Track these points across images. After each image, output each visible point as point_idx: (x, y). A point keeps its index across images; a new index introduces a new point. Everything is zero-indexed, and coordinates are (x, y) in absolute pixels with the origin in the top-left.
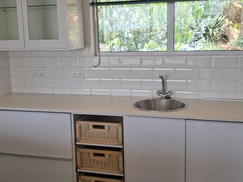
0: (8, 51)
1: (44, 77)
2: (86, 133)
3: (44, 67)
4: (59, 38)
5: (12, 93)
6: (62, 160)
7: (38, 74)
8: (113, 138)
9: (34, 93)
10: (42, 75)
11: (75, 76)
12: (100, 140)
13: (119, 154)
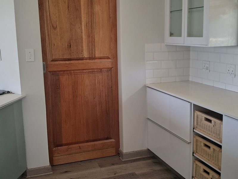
0: (190, 46)
1: (209, 70)
2: (200, 123)
3: (210, 62)
4: (203, 36)
5: (189, 81)
6: (185, 142)
7: (205, 67)
8: (217, 134)
9: (202, 84)
10: (207, 69)
11: (229, 72)
12: (209, 133)
13: (219, 150)
